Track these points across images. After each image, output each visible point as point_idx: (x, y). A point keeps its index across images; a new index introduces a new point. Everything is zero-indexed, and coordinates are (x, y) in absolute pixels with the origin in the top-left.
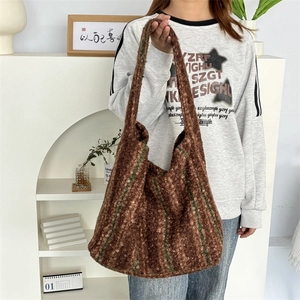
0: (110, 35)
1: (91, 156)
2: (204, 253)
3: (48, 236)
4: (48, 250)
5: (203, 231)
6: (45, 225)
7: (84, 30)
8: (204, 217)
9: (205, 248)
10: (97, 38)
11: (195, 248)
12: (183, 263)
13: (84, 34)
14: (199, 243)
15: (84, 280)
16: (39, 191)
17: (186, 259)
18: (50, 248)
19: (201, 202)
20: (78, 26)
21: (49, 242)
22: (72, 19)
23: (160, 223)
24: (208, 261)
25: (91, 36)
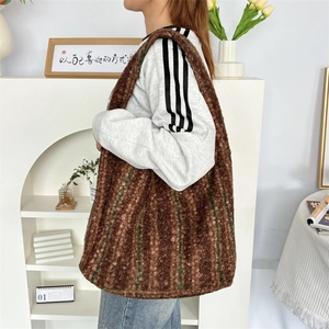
0: (89, 57)
1: (75, 176)
2: (218, 271)
3: (36, 251)
4: (35, 264)
5: (220, 245)
6: (35, 239)
7: (64, 52)
8: (223, 230)
10: (76, 60)
11: (210, 264)
12: (195, 279)
13: (64, 56)
14: (215, 258)
16: (23, 208)
17: (199, 275)
18: (37, 262)
19: (222, 213)
20: (58, 49)
21: (37, 256)
22: (53, 43)
23: (174, 232)
24: (221, 279)
25: (70, 59)
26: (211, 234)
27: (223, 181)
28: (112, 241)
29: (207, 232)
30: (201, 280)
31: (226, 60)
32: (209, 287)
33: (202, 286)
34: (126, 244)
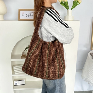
0: (31, 14)
6: (14, 67)
7: (23, 13)
8: (59, 62)
9: (59, 73)
10: (27, 15)
11: (56, 72)
12: (51, 75)
13: (23, 14)
14: (57, 70)
15: (25, 81)
20: (21, 12)
21: (15, 72)
22: (20, 10)
23: (46, 62)
24: (59, 76)
25: (25, 15)
26: (56, 63)
27: (59, 49)
28: (29, 63)
29: (55, 62)
30: (53, 75)
31: (69, 15)
32: (55, 78)
33: (53, 77)
34: (33, 64)
